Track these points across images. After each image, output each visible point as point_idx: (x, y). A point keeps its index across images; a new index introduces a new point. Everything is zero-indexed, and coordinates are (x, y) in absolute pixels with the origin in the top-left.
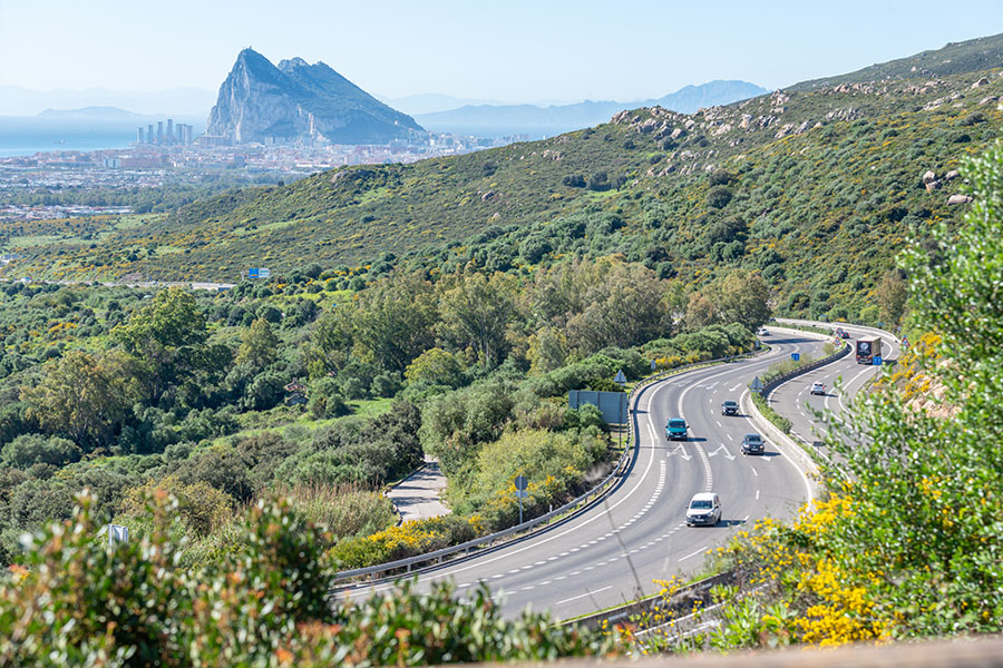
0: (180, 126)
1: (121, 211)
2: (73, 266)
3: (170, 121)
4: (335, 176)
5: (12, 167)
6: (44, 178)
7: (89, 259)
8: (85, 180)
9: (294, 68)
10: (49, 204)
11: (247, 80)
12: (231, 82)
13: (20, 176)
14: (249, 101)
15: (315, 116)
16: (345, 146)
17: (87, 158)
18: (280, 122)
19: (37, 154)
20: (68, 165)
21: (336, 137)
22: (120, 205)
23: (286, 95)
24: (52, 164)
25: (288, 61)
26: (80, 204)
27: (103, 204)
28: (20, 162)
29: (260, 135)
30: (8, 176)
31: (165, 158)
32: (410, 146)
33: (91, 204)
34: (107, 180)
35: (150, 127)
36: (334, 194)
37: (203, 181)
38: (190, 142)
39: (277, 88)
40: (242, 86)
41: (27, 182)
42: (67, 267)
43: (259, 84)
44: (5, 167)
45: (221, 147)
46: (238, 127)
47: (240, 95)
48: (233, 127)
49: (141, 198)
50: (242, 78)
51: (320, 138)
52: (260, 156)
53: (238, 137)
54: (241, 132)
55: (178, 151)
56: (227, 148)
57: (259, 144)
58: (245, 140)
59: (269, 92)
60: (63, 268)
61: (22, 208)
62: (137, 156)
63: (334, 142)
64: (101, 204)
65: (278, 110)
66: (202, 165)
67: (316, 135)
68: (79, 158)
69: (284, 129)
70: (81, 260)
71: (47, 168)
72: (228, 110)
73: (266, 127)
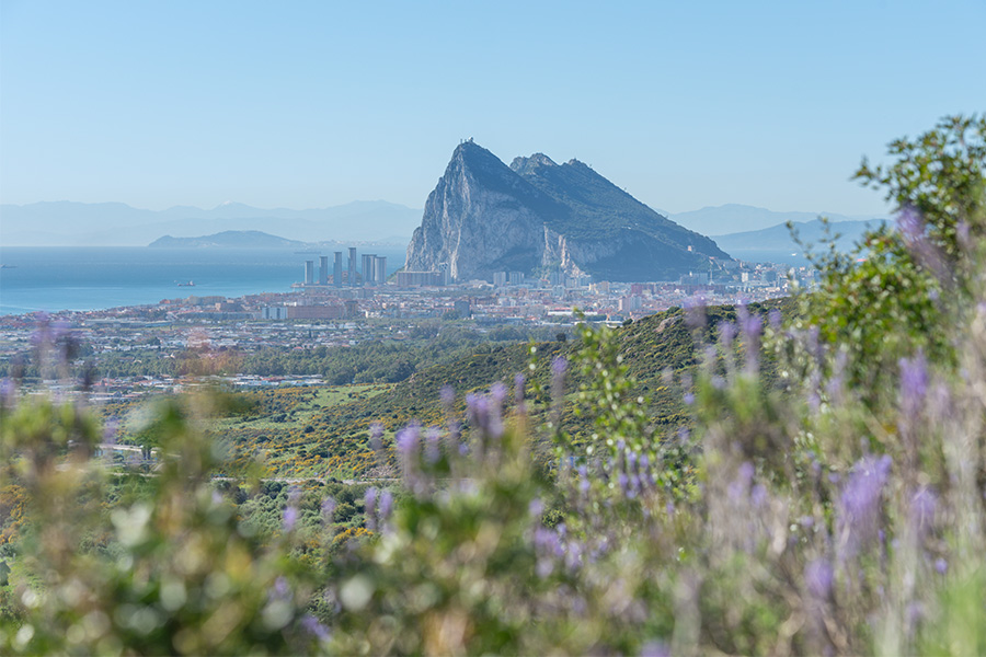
0: (367, 258)
1: (307, 382)
2: (287, 457)
3: (352, 250)
4: (663, 323)
5: (131, 321)
6: (180, 336)
7: (309, 448)
8: (240, 338)
9: (536, 169)
10: (200, 374)
11: (466, 189)
12: (443, 193)
13: (145, 334)
14: (470, 219)
15: (568, 240)
16: (615, 285)
17: (237, 306)
18: (516, 250)
19: (163, 302)
20: (211, 316)
21: (600, 270)
22: (303, 373)
23: (524, 210)
24: (188, 316)
25: (525, 159)
26: (245, 373)
27: (280, 371)
28: (142, 313)
29: (485, 269)
30: (127, 334)
31: (352, 304)
32: (711, 283)
33: (261, 372)
34: (272, 339)
35: (324, 259)
36: (661, 350)
37: (413, 337)
38: (383, 280)
39: (512, 199)
40: (458, 196)
41: (158, 343)
42: (279, 459)
43: (484, 194)
44: (122, 321)
45: (429, 289)
46: (453, 258)
47: (456, 209)
48: (446, 257)
49: (334, 364)
50: (459, 186)
51: (576, 272)
52: (490, 299)
53: (454, 272)
54: (459, 264)
55: (366, 294)
56: (437, 289)
57: (485, 282)
58: (463, 277)
59: (500, 205)
60: (273, 460)
61: (162, 379)
62: (309, 302)
63: (597, 279)
64: (276, 373)
65: (512, 231)
66: (407, 314)
67: (570, 267)
68: (225, 306)
69: (522, 261)
70: (297, 449)
71: (183, 321)
72: (438, 233)
73: (494, 257)
